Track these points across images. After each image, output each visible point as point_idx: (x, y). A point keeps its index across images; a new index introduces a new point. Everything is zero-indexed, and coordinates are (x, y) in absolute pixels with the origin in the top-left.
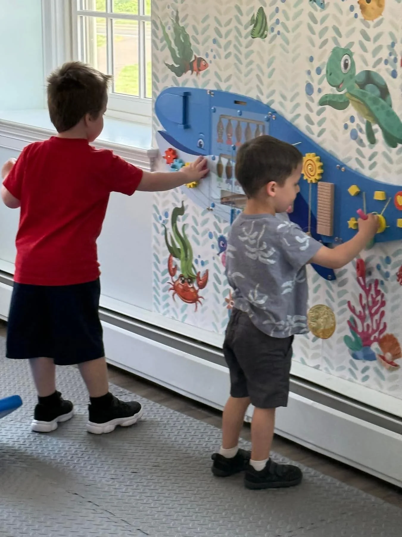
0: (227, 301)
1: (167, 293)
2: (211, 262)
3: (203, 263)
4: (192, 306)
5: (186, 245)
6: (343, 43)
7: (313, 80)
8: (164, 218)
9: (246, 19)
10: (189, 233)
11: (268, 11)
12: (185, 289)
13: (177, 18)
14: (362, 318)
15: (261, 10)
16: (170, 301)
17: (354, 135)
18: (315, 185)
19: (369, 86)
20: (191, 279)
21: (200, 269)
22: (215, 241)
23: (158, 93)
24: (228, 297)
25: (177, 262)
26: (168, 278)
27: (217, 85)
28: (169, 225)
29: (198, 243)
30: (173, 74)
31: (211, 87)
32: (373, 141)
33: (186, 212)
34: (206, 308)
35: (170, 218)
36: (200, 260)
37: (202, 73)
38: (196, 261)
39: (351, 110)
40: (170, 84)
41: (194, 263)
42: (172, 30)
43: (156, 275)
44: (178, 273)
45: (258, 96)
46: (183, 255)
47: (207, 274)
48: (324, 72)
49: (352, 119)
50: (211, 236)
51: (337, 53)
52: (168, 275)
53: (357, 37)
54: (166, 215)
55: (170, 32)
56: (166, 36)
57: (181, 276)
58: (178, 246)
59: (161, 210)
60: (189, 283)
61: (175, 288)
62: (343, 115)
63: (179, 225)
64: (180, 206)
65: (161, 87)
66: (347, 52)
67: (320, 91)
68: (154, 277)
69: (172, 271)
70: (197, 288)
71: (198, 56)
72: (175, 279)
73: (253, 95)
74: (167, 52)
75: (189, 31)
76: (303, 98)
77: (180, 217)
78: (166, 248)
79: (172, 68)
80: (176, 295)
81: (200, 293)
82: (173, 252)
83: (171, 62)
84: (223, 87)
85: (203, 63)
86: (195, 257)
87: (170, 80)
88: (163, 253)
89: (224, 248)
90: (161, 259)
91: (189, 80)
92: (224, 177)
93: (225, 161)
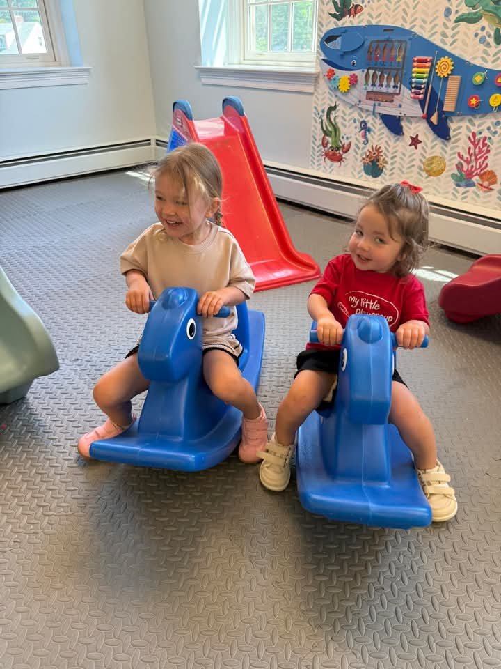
0: (363, 159)
1: (320, 157)
2: (353, 136)
3: (347, 138)
4: (337, 164)
5: (336, 128)
7: (451, 5)
8: (321, 113)
10: (339, 120)
12: (334, 154)
14: (468, 162)
16: (322, 162)
17: (483, 40)
18: (446, 79)
20: (338, 149)
21: (345, 142)
22: (358, 124)
23: (322, 35)
24: (364, 157)
25: (329, 139)
26: (321, 149)
27: (369, 21)
28: (325, 118)
29: (345, 126)
30: (335, 20)
31: (364, 24)
32: (499, 42)
33: (338, 108)
34: (347, 164)
35: (325, 113)
36: (345, 137)
37: (357, 15)
38: (343, 137)
39: (484, 22)
40: (332, 26)
41: (341, 138)
43: (313, 148)
44: (329, 145)
45: (402, 25)
46: (333, 134)
47: (350, 144)
49: (483, 29)
50: (355, 121)
52: (322, 147)
54: (323, 111)
57: (331, 147)
58: (330, 129)
59: (320, 109)
60: (336, 151)
61: (326, 155)
62: (474, 27)
63: (332, 117)
64: (333, 105)
65: (325, 30)
67: (457, 12)
68: (312, 149)
69: (324, 144)
70: (341, 153)
71: (355, 4)
72: (326, 149)
73: (398, 25)
74: (331, 5)
76: (442, 19)
77: (333, 112)
78: (321, 131)
79: (334, 16)
80: (326, 159)
81: (344, 156)
82: (326, 133)
83: (333, 11)
84: (374, 23)
85: (359, 8)
86: (342, 135)
87: (332, 24)
88: (320, 135)
89: (365, 127)
90: (317, 138)
91: (347, 22)
92: (370, 82)
93: (371, 72)
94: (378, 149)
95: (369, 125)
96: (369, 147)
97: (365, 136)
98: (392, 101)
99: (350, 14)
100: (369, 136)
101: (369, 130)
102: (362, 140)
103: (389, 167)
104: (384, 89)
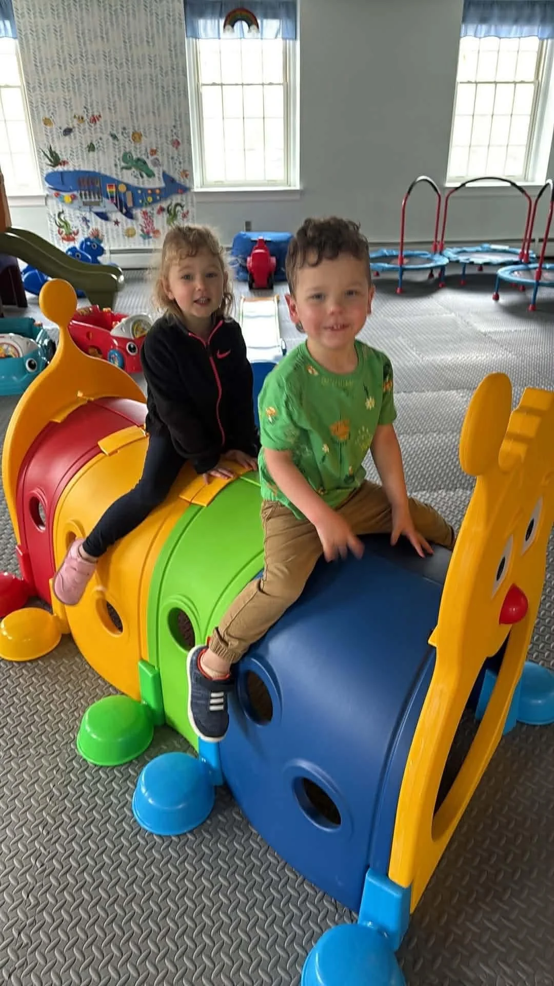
1: (59, 241)
2: (79, 226)
3: (75, 228)
4: (72, 243)
5: (66, 223)
6: (128, 150)
7: (117, 163)
8: (53, 216)
9: (85, 146)
10: (67, 218)
11: (94, 144)
12: (68, 238)
13: (51, 148)
14: (146, 228)
15: (91, 144)
17: (135, 176)
18: (125, 194)
19: (139, 162)
20: (71, 234)
21: (75, 230)
22: (81, 219)
23: (45, 176)
25: (63, 230)
28: (57, 218)
29: (72, 221)
30: (52, 167)
31: (71, 169)
32: (142, 176)
33: (65, 212)
35: (57, 216)
37: (65, 165)
38: (72, 228)
39: (133, 169)
42: (48, 152)
44: (64, 233)
46: (65, 226)
47: (78, 230)
48: (121, 159)
49: (134, 172)
50: (78, 218)
51: (125, 155)
52: (58, 235)
53: (132, 149)
54: (55, 215)
55: (48, 154)
56: (46, 155)
58: (62, 224)
59: (52, 214)
61: (63, 239)
62: (129, 172)
63: (62, 218)
64: (61, 211)
65: (45, 172)
66: (130, 153)
67: (120, 165)
69: (60, 233)
70: (73, 235)
71: (63, 160)
72: (63, 236)
73: (91, 169)
74: (47, 160)
75: (58, 152)
76: (114, 168)
77: (62, 215)
78: (56, 226)
79: (51, 165)
80: (64, 241)
81: (76, 237)
82: (60, 226)
83: (50, 163)
85: (66, 162)
86: (71, 226)
87: (50, 169)
88: (56, 228)
89: (85, 220)
90: (54, 230)
91: (60, 168)
92: (83, 197)
93: (83, 192)
94: (97, 230)
95: (88, 218)
96: (91, 229)
97: (87, 224)
98: (99, 205)
99: (61, 164)
100: (89, 224)
101: (89, 221)
102: (85, 227)
103: (106, 238)
104: (93, 200)
